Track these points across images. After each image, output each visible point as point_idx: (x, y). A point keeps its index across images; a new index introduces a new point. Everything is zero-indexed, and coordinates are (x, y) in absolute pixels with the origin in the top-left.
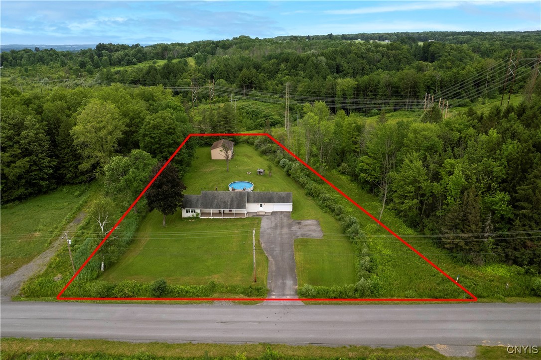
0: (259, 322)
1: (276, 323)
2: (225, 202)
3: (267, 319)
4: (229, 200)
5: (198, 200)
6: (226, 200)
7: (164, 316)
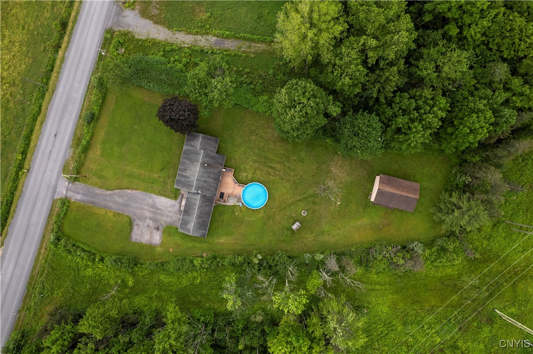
0: (45, 171)
1: (42, 179)
2: (186, 170)
3: (46, 175)
4: (187, 175)
5: (193, 146)
6: (188, 172)
7: (65, 120)
